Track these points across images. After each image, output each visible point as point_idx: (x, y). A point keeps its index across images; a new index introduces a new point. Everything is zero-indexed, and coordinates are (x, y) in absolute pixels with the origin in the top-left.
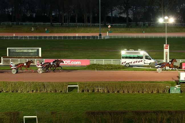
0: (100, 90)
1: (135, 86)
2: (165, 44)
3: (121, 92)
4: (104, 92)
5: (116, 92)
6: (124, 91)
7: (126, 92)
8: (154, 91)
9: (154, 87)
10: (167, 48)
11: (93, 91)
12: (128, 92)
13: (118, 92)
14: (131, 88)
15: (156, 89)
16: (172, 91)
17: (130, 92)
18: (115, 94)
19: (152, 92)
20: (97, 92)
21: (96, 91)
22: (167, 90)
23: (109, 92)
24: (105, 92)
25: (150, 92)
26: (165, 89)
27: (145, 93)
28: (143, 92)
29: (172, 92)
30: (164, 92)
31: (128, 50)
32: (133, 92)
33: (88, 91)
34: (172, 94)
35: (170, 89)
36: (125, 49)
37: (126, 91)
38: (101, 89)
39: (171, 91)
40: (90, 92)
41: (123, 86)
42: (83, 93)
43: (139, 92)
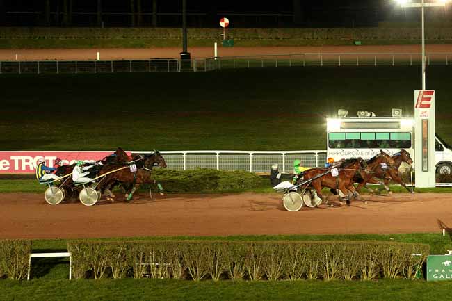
0: (153, 272)
1: (291, 252)
2: (421, 89)
3: (237, 277)
4: (172, 276)
5: (216, 279)
6: (247, 271)
7: (255, 276)
8: (364, 271)
9: (365, 255)
10: (428, 106)
11: (130, 273)
12: (265, 277)
13: (225, 276)
14: (275, 259)
15: (372, 265)
16: (433, 272)
17: (273, 277)
18: (215, 283)
19: (358, 277)
20: (145, 276)
21: (140, 273)
22: (414, 269)
23: (189, 278)
24: (176, 277)
25: (348, 278)
26: (408, 263)
27: (328, 279)
28: (321, 278)
29: (435, 277)
30: (403, 273)
31: (353, 113)
32: (283, 277)
33: (109, 273)
34: (433, 282)
35: (425, 265)
36: (341, 112)
37: (256, 271)
38: (158, 267)
39: (429, 271)
40: (115, 276)
41: (244, 255)
42: (91, 280)
43: (305, 276)
